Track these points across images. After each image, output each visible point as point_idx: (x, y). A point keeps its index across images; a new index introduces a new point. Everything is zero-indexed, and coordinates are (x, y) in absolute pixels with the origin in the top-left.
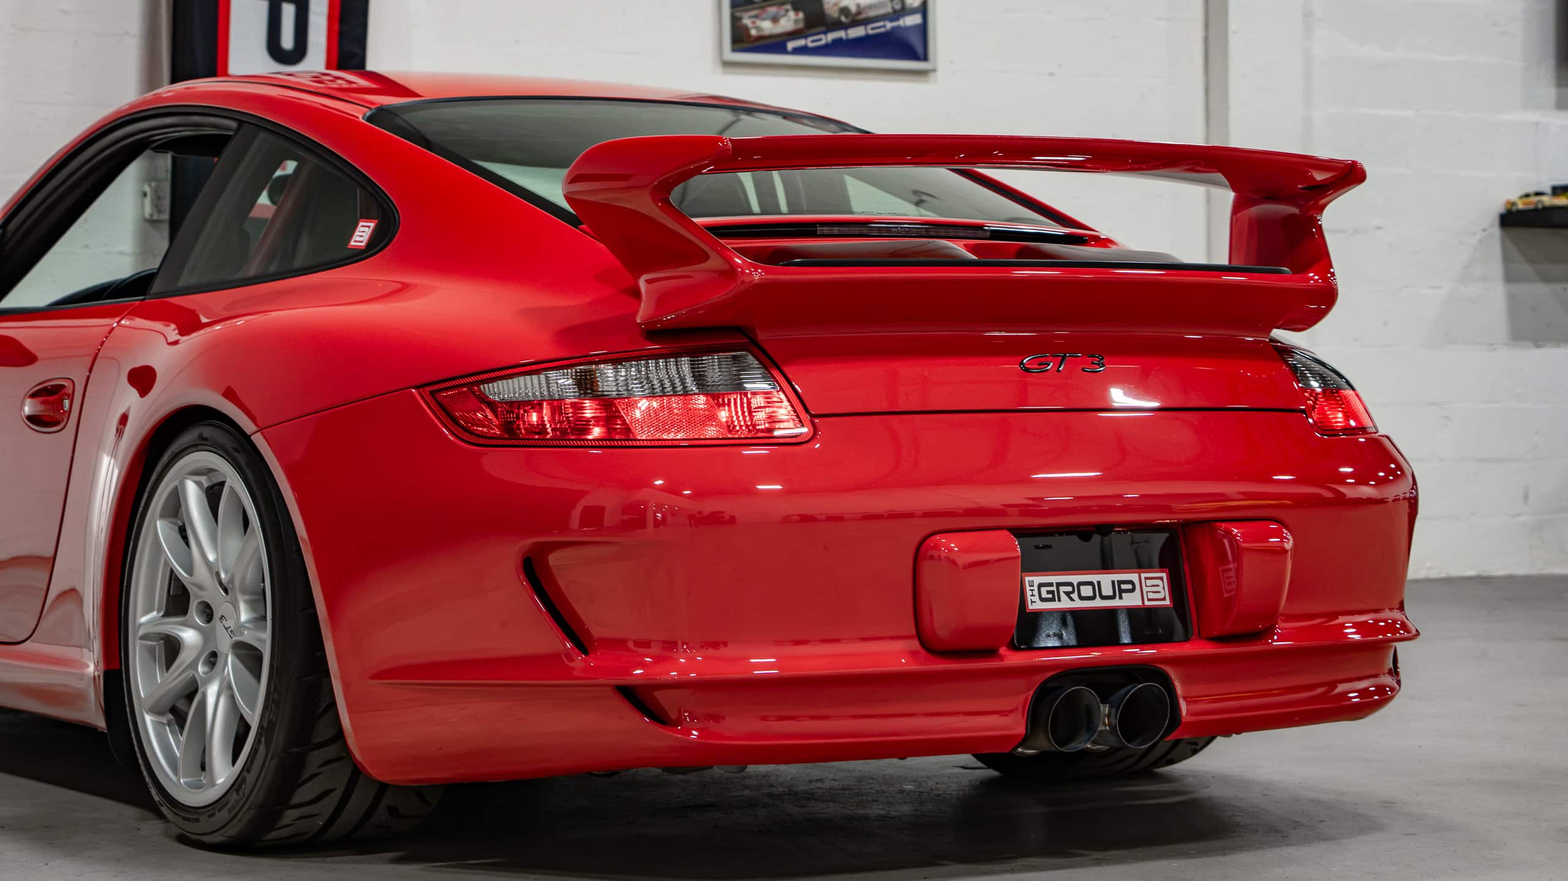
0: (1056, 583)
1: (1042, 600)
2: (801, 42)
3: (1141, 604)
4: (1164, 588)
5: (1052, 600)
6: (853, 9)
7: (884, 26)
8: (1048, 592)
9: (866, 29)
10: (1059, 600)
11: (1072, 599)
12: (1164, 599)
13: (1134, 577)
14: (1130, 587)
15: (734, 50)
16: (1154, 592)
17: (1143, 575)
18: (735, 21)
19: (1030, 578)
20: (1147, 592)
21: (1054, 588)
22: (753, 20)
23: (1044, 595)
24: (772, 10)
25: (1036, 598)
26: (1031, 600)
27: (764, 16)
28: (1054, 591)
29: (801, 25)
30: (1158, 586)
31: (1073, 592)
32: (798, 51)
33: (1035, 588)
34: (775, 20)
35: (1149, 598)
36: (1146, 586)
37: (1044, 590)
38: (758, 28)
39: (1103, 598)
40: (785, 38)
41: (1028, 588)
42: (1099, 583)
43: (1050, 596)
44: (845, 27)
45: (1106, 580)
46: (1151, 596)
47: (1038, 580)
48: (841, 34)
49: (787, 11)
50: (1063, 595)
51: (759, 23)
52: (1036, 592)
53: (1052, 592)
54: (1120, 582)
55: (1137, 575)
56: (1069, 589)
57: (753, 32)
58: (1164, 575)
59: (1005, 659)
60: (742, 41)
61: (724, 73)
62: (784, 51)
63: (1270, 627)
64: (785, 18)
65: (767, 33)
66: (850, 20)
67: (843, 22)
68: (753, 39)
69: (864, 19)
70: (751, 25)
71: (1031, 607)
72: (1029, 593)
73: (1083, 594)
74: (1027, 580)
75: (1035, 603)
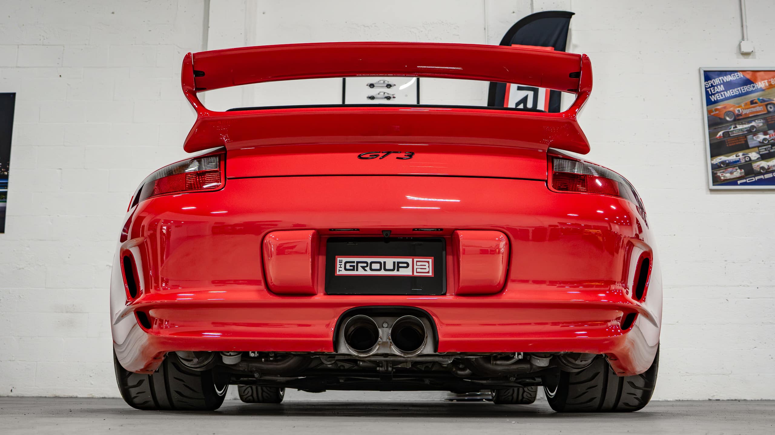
0: (357, 262)
1: (346, 269)
2: (744, 181)
3: (411, 274)
4: (429, 267)
5: (353, 270)
6: (766, 167)
8: (350, 266)
9: (773, 174)
10: (357, 270)
12: (428, 272)
13: (409, 261)
14: (405, 265)
15: (713, 185)
16: (421, 269)
17: (415, 260)
18: (714, 174)
19: (341, 259)
20: (417, 268)
21: (355, 264)
22: (722, 173)
24: (730, 170)
25: (343, 269)
26: (339, 269)
27: (727, 172)
28: (355, 265)
29: (743, 174)
30: (425, 265)
31: (367, 266)
32: (742, 184)
33: (343, 264)
34: (731, 173)
35: (417, 271)
36: (417, 265)
37: (348, 265)
38: (724, 176)
39: (385, 270)
40: (737, 179)
41: (338, 263)
42: (385, 263)
43: (352, 268)
44: (763, 174)
45: (389, 262)
46: (419, 270)
47: (345, 260)
48: (762, 177)
49: (737, 169)
50: (360, 268)
51: (724, 174)
52: (343, 266)
53: (353, 266)
54: (398, 263)
55: (411, 259)
56: (365, 265)
57: (722, 178)
58: (430, 260)
59: (320, 298)
60: (717, 181)
61: (711, 194)
62: (737, 184)
63: (501, 289)
64: (736, 172)
65: (728, 178)
66: (765, 171)
67: (761, 172)
68: (722, 181)
69: (771, 171)
70: (721, 175)
71: (338, 273)
72: (338, 266)
73: (373, 268)
74: (338, 259)
75: (341, 271)
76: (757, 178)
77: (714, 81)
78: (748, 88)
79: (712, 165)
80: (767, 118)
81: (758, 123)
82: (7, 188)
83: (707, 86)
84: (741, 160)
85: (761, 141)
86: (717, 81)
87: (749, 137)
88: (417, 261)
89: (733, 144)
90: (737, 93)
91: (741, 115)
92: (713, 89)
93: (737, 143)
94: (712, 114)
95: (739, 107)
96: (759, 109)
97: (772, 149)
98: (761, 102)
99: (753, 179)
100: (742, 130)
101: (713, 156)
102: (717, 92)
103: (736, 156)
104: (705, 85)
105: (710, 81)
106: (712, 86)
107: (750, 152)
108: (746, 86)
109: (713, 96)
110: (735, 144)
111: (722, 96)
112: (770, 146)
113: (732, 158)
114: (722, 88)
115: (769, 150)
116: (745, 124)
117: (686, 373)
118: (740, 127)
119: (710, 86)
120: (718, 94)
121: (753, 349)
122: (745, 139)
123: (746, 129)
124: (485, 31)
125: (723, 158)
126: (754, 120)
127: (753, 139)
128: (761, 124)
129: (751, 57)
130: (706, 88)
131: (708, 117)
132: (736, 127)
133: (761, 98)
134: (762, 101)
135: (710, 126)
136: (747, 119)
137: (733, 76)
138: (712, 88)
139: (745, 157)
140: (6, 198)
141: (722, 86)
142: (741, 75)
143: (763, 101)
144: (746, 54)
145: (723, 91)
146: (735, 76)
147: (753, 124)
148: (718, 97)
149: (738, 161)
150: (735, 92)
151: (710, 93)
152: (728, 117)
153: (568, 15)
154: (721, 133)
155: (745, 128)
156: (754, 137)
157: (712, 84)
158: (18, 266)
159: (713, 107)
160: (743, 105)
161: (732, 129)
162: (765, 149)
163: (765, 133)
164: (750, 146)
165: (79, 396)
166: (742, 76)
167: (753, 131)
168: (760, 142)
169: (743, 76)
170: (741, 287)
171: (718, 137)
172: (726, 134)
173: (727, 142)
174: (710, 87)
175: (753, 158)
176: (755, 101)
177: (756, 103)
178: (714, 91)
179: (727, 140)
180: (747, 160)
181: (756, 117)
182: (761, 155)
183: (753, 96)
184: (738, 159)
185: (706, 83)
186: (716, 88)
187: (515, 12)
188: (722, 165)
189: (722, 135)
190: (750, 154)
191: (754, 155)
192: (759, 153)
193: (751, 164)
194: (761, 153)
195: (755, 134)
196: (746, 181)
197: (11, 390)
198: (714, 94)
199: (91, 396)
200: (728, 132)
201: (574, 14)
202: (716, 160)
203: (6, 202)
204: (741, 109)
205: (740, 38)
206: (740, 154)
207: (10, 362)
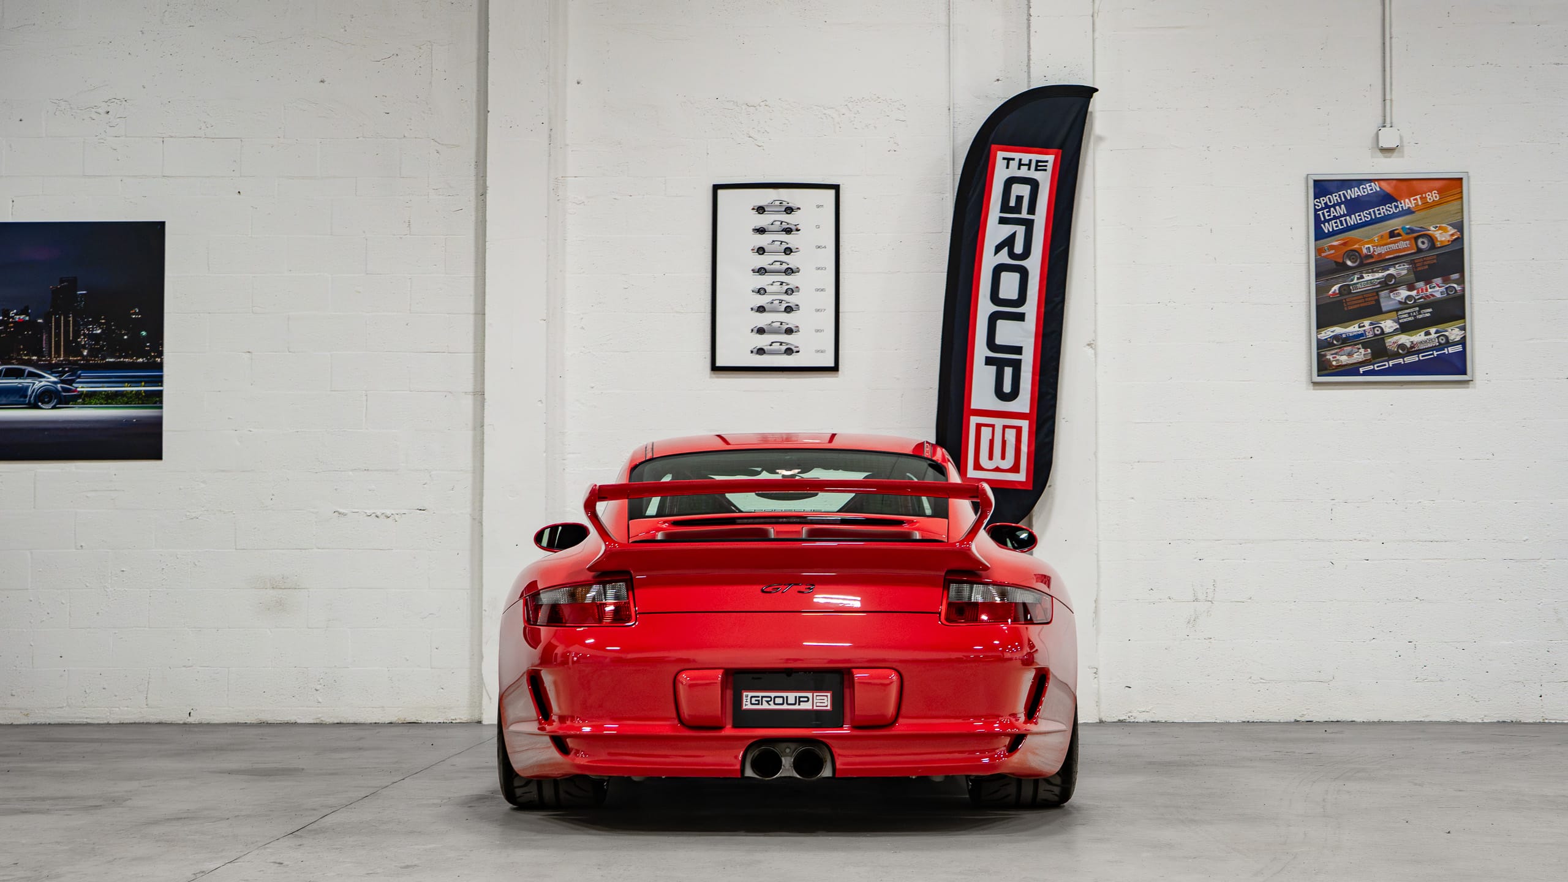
0: (761, 696)
1: (752, 704)
2: (1371, 367)
3: (811, 708)
4: (827, 701)
5: (758, 704)
6: (1408, 345)
7: (1433, 354)
8: (756, 700)
9: (1418, 357)
10: (762, 704)
11: (769, 705)
12: (827, 706)
13: (810, 695)
14: (806, 699)
15: (1318, 376)
16: (820, 703)
17: (815, 694)
18: (1320, 357)
19: (747, 693)
20: (816, 702)
21: (760, 699)
22: (1333, 356)
23: (753, 702)
24: (1348, 349)
25: (749, 703)
26: (745, 703)
27: (1342, 353)
29: (1369, 357)
30: (824, 699)
31: (771, 701)
32: (1366, 373)
33: (749, 698)
34: (1350, 355)
36: (816, 699)
37: (753, 699)
38: (1338, 361)
39: (788, 704)
40: (1358, 365)
41: (744, 698)
42: (787, 697)
43: (757, 702)
44: (1403, 356)
45: (791, 696)
46: (818, 704)
47: (750, 694)
48: (1401, 361)
49: (1359, 349)
50: (764, 702)
51: (1338, 357)
52: (749, 700)
53: (758, 700)
54: (800, 697)
57: (1334, 363)
58: (829, 695)
59: (729, 731)
60: (1326, 369)
61: (1314, 389)
62: (1358, 374)
63: (891, 723)
64: (1357, 354)
65: (1343, 364)
66: (1406, 351)
67: (1401, 354)
68: (1334, 367)
69: (1417, 350)
70: (1332, 359)
71: (744, 707)
72: (745, 700)
73: (776, 702)
74: (745, 694)
75: (747, 705)
76: (1391, 363)
77: (1329, 198)
78: (1387, 210)
79: (1319, 341)
80: (1416, 261)
81: (1400, 270)
82: (162, 386)
83: (1318, 206)
84: (1367, 334)
85: (1403, 301)
86: (1335, 198)
87: (1383, 294)
88: (817, 696)
89: (1355, 307)
90: (1368, 218)
91: (1371, 256)
92: (1327, 212)
93: (1362, 305)
94: (1323, 254)
95: (1368, 243)
96: (1403, 245)
97: (1421, 314)
98: (1407, 234)
99: (1385, 365)
100: (1371, 283)
101: (1321, 325)
102: (1334, 216)
103: (1360, 327)
104: (1315, 205)
105: (1324, 198)
106: (1327, 206)
107: (1383, 320)
108: (1383, 207)
109: (1326, 224)
110: (1358, 306)
111: (1342, 225)
112: (1417, 309)
113: (1353, 329)
114: (1343, 209)
115: (1415, 316)
116: (1377, 272)
117: (1261, 679)
118: (1368, 277)
119: (1323, 206)
120: (1335, 221)
121: (1370, 641)
122: (1376, 297)
123: (1378, 281)
124: (949, 112)
125: (1338, 330)
126: (1394, 265)
127: (1390, 296)
128: (1404, 272)
129: (1395, 154)
130: (1316, 211)
131: (1316, 261)
132: (1362, 277)
133: (1408, 227)
134: (1409, 231)
135: (1318, 275)
136: (1382, 262)
137: (1363, 188)
138: (1325, 211)
139: (1374, 328)
140: (161, 402)
141: (1343, 206)
142: (1376, 187)
143: (1412, 231)
144: (1387, 151)
145: (1344, 215)
146: (1366, 188)
147: (1392, 271)
148: (1334, 225)
149: (1362, 335)
150: (1365, 217)
151: (1323, 219)
152: (1350, 260)
153: (1086, 93)
154: (1336, 288)
155: (1378, 279)
156: (1391, 294)
157: (1326, 203)
158: (188, 514)
159: (1326, 243)
160: (1376, 239)
161: (1355, 281)
162: (1409, 313)
163: (1411, 288)
164: (1384, 309)
165: (299, 721)
166: (1378, 189)
167: (1389, 284)
168: (1400, 302)
169: (1380, 188)
170: (1355, 541)
171: (1331, 295)
172: (1345, 290)
173: (1346, 302)
174: (1322, 209)
175: (1387, 330)
176: (1396, 232)
177: (1399, 235)
178: (1329, 216)
179: (1345, 299)
180: (1377, 333)
181: (1396, 259)
182: (1400, 324)
183: (1395, 224)
184: (1363, 332)
185: (1317, 202)
186: (1332, 209)
187: (1000, 79)
188: (1335, 342)
189: (1337, 292)
190: (1383, 322)
191: (1389, 325)
192: (1397, 321)
193: (1383, 339)
194: (1401, 321)
195: (1393, 289)
196: (1374, 368)
197: (190, 713)
198: (1328, 221)
199: (318, 721)
200: (1349, 285)
201: (1096, 90)
202: (1325, 333)
203: (161, 408)
204: (1373, 246)
205: (1380, 121)
206: (1367, 323)
207: (184, 668)
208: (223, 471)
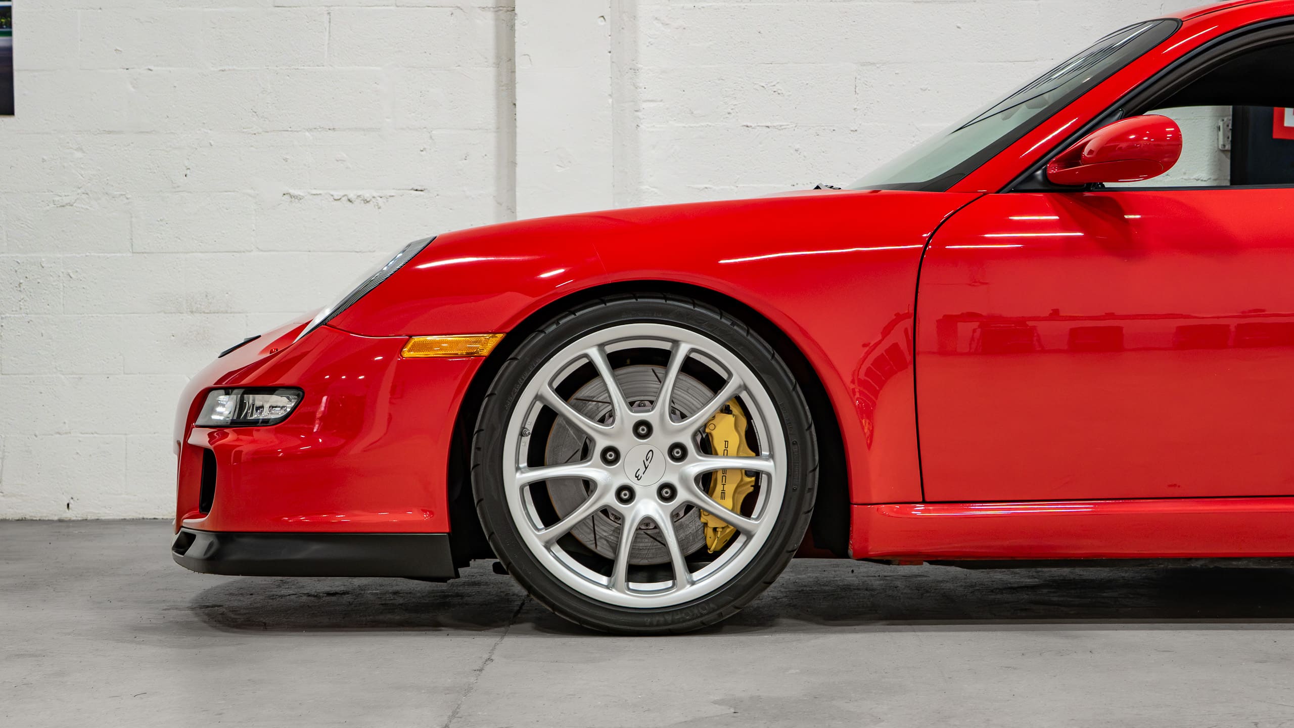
140: (9, 25)
158: (57, 198)
197: (68, 505)
203: (10, 34)
207: (58, 436)
208: (110, 132)
